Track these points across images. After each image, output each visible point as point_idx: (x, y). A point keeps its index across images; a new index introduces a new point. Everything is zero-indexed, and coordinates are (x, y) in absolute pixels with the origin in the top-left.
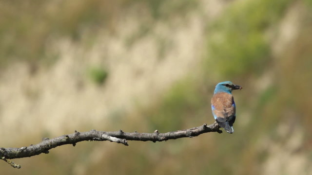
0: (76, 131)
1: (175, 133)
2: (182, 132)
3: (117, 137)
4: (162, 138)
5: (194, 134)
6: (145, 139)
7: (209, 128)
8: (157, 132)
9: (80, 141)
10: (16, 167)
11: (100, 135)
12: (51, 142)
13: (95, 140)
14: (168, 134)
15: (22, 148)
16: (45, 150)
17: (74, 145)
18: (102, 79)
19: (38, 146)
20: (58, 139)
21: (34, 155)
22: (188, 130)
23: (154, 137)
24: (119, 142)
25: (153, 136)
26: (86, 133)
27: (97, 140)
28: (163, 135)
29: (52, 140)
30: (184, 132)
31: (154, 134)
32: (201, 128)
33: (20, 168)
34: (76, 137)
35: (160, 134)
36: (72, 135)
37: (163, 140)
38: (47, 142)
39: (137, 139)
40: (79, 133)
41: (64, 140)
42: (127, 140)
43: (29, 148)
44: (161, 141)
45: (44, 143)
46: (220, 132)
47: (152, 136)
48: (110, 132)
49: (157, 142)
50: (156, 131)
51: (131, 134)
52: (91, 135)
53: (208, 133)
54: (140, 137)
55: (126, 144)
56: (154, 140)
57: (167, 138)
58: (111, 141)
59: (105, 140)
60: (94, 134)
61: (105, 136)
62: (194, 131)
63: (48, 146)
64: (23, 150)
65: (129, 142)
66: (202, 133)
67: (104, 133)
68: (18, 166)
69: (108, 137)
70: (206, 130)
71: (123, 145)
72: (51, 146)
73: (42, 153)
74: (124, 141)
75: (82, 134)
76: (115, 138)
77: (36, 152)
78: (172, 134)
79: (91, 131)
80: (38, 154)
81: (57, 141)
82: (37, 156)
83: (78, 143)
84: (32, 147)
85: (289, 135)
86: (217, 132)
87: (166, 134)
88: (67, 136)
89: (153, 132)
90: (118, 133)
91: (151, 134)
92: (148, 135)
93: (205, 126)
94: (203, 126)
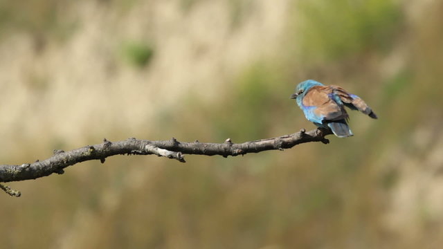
0: (105, 140)
1: (257, 143)
2: (267, 142)
3: (168, 148)
4: (237, 151)
5: (286, 145)
6: (210, 153)
7: (308, 135)
8: (230, 141)
9: (112, 155)
10: (14, 194)
11: (142, 146)
12: (67, 158)
13: (134, 153)
14: (246, 145)
15: (23, 166)
16: (58, 168)
17: (103, 161)
18: (144, 59)
19: (47, 162)
20: (78, 151)
21: (41, 176)
22: (277, 139)
23: (225, 149)
24: (171, 157)
26: (121, 143)
27: (138, 153)
28: (238, 146)
29: (69, 154)
30: (272, 142)
31: (225, 145)
32: (296, 136)
33: (19, 195)
34: (105, 149)
35: (233, 145)
36: (99, 146)
37: (239, 154)
38: (62, 156)
39: (198, 152)
40: (110, 143)
41: (87, 153)
42: (183, 153)
43: (34, 165)
44: (235, 155)
45: (55, 158)
46: (326, 142)
47: (222, 148)
48: (157, 142)
49: (229, 156)
50: (228, 140)
51: (190, 145)
52: (129, 146)
53: (307, 143)
54: (203, 149)
55: (182, 160)
56: (226, 153)
57: (245, 151)
58: (160, 156)
59: (150, 153)
60: (132, 144)
61: (149, 148)
62: (285, 140)
63: (63, 162)
64: (24, 169)
65: (186, 156)
66: (298, 144)
67: (149, 143)
68: (17, 193)
69: (155, 149)
70: (305, 138)
71: (179, 161)
72: (67, 162)
73: (53, 174)
74: (179, 155)
75: (115, 144)
76: (164, 150)
77: (44, 172)
78: (252, 145)
79: (128, 140)
80: (47, 175)
81: (77, 155)
82: (45, 177)
83: (108, 157)
84: (38, 164)
85: (431, 145)
86: (320, 142)
87: (243, 145)
88: (92, 148)
89: (223, 142)
90: (170, 143)
91: (220, 145)
92: (216, 146)
93: (303, 133)
94: (300, 132)
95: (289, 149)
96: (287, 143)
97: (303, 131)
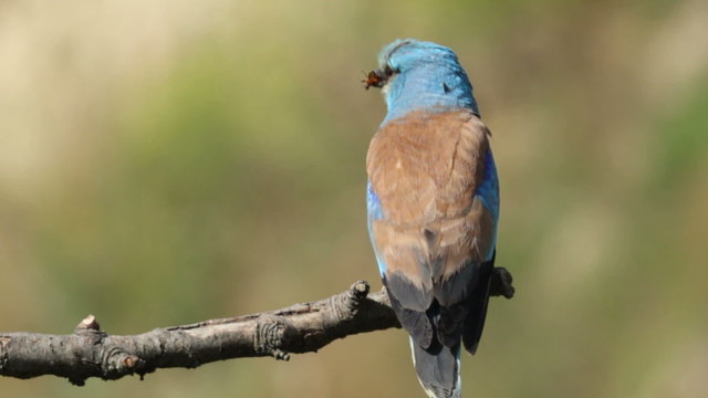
1: (193, 333)
2: (231, 328)
4: (119, 361)
5: (299, 342)
8: (95, 326)
14: (151, 338)
22: (266, 318)
23: (78, 354)
25: (69, 348)
28: (122, 344)
30: (245, 328)
31: (76, 341)
32: (335, 307)
35: (107, 341)
37: (127, 371)
44: (115, 375)
47: (67, 352)
49: (93, 382)
50: (89, 321)
53: (377, 333)
56: (79, 370)
57: (149, 363)
62: (297, 321)
66: (342, 336)
70: (367, 316)
78: (175, 340)
87: (142, 338)
89: (71, 328)
91: (57, 339)
92: (42, 343)
93: (361, 298)
94: (349, 294)
95: (310, 355)
96: (304, 331)
97: (361, 288)
